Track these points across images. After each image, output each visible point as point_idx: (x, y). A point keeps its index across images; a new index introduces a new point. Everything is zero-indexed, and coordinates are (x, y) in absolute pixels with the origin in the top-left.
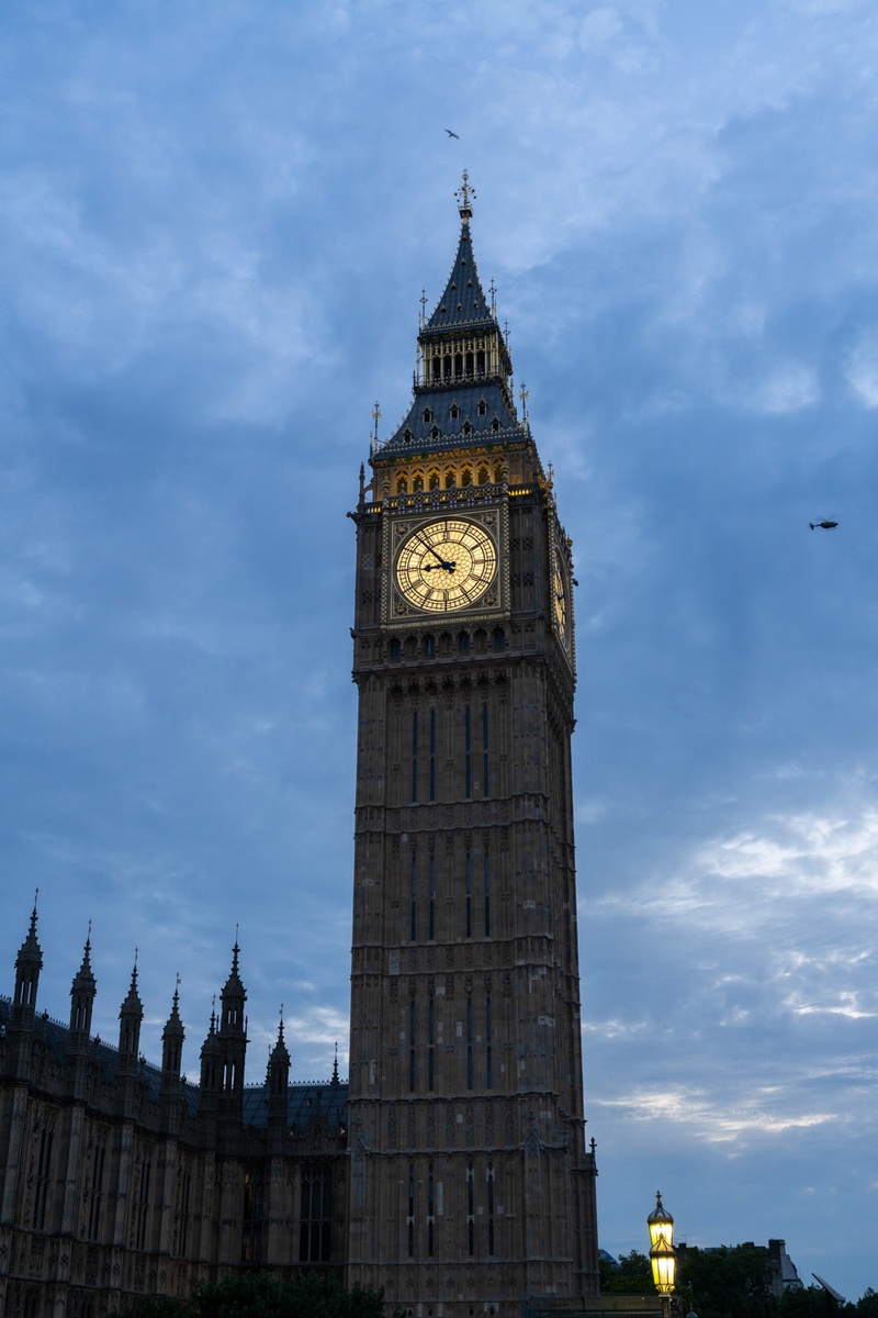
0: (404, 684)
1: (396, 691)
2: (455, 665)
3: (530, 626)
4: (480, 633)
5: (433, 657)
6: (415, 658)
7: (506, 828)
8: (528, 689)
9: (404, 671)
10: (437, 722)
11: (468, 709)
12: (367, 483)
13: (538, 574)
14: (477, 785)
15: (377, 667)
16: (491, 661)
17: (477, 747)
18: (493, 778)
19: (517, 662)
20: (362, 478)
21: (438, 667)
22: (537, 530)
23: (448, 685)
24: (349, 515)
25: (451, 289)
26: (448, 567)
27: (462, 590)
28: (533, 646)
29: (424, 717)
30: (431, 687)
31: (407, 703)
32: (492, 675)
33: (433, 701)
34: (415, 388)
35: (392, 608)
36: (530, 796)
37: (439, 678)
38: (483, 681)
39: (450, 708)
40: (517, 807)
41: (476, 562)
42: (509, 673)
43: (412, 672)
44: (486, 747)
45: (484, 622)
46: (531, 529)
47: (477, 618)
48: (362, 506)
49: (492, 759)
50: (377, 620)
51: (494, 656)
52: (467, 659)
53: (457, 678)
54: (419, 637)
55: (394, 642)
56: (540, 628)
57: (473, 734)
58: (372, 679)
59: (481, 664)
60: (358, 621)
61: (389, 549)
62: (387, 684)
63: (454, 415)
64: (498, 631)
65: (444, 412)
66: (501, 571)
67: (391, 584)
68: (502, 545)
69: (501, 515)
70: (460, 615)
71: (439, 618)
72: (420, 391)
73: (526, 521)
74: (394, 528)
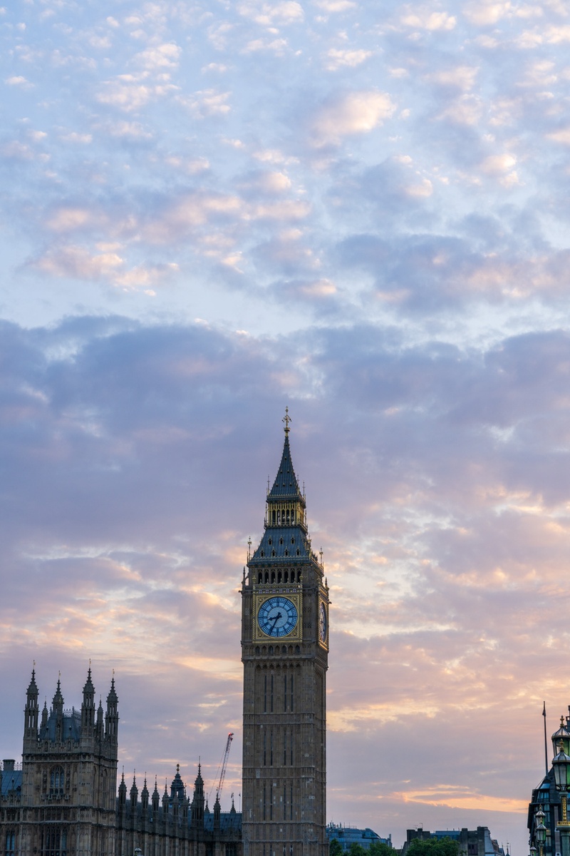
0: (261, 665)
1: (258, 667)
2: (281, 660)
3: (310, 645)
4: (291, 647)
5: (272, 655)
6: (266, 655)
7: (299, 725)
8: (308, 670)
9: (261, 660)
10: (274, 680)
11: (286, 676)
12: (246, 575)
13: (313, 623)
14: (288, 707)
15: (251, 658)
16: (294, 659)
17: (289, 692)
18: (294, 705)
19: (304, 660)
20: (244, 573)
21: (275, 660)
22: (314, 605)
23: (278, 666)
24: (239, 591)
25: (280, 473)
26: (279, 616)
27: (284, 628)
28: (310, 654)
29: (269, 679)
30: (272, 666)
31: (262, 672)
32: (295, 664)
33: (273, 672)
34: (265, 526)
35: (257, 634)
36: (308, 714)
37: (275, 664)
38: (291, 666)
39: (279, 675)
40: (303, 718)
41: (290, 617)
42: (301, 664)
43: (264, 661)
44: (292, 691)
45: (292, 643)
46: (311, 603)
47: (289, 641)
48: (244, 587)
49: (294, 697)
50: (251, 638)
51: (296, 657)
52: (286, 657)
53: (281, 664)
54: (267, 647)
55: (258, 648)
56: (313, 647)
57: (287, 687)
58: (249, 662)
59: (291, 660)
60: (243, 638)
61: (255, 608)
62: (255, 664)
63: (281, 543)
64: (297, 647)
65: (277, 540)
66: (298, 622)
67: (256, 623)
68: (299, 611)
69: (299, 598)
70: (283, 639)
71: (275, 640)
72: (268, 528)
73: (309, 600)
74: (257, 599)
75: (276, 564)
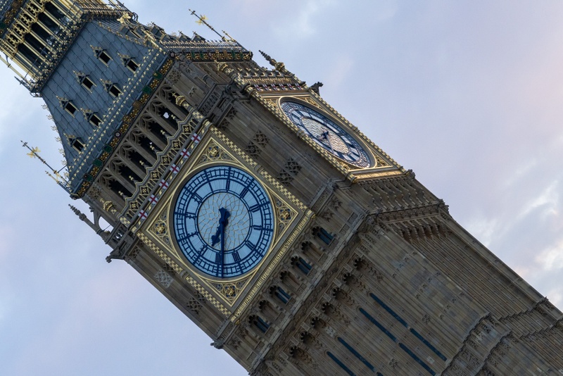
0: (296, 342)
1: (295, 352)
2: (316, 291)
3: (336, 203)
4: (306, 246)
5: (294, 301)
6: (282, 316)
7: (484, 369)
9: (285, 334)
10: (351, 343)
11: (361, 310)
12: (91, 216)
13: (297, 155)
14: (430, 360)
15: (264, 352)
16: (337, 259)
17: (399, 331)
18: (435, 342)
19: (356, 239)
20: (83, 217)
21: (305, 304)
22: (261, 124)
23: (327, 308)
24: (109, 259)
26: (225, 215)
27: (257, 228)
28: (353, 216)
29: (338, 350)
30: (316, 323)
31: (314, 353)
32: (349, 269)
33: (330, 331)
34: (33, 90)
35: (222, 297)
36: (475, 329)
37: (315, 311)
38: (348, 279)
39: (347, 322)
40: (475, 347)
41: (242, 195)
42: (360, 254)
43: (292, 328)
44: (404, 323)
45: (299, 237)
46: (251, 126)
47: (291, 239)
48: (108, 238)
49: (419, 330)
50: (221, 317)
51: (336, 252)
52: (319, 276)
53: (327, 298)
54: (267, 298)
55: (254, 321)
56: (343, 195)
57: (385, 325)
58: (269, 364)
59: (334, 270)
60: (210, 331)
61: (169, 255)
62: (284, 355)
63: (89, 85)
64: (318, 232)
65: (78, 89)
66: (267, 184)
67: (200, 280)
68: (245, 164)
69: (218, 140)
70: (276, 249)
71: (263, 270)
72: (39, 89)
73: (244, 121)
74: (154, 235)
75: (118, 133)
